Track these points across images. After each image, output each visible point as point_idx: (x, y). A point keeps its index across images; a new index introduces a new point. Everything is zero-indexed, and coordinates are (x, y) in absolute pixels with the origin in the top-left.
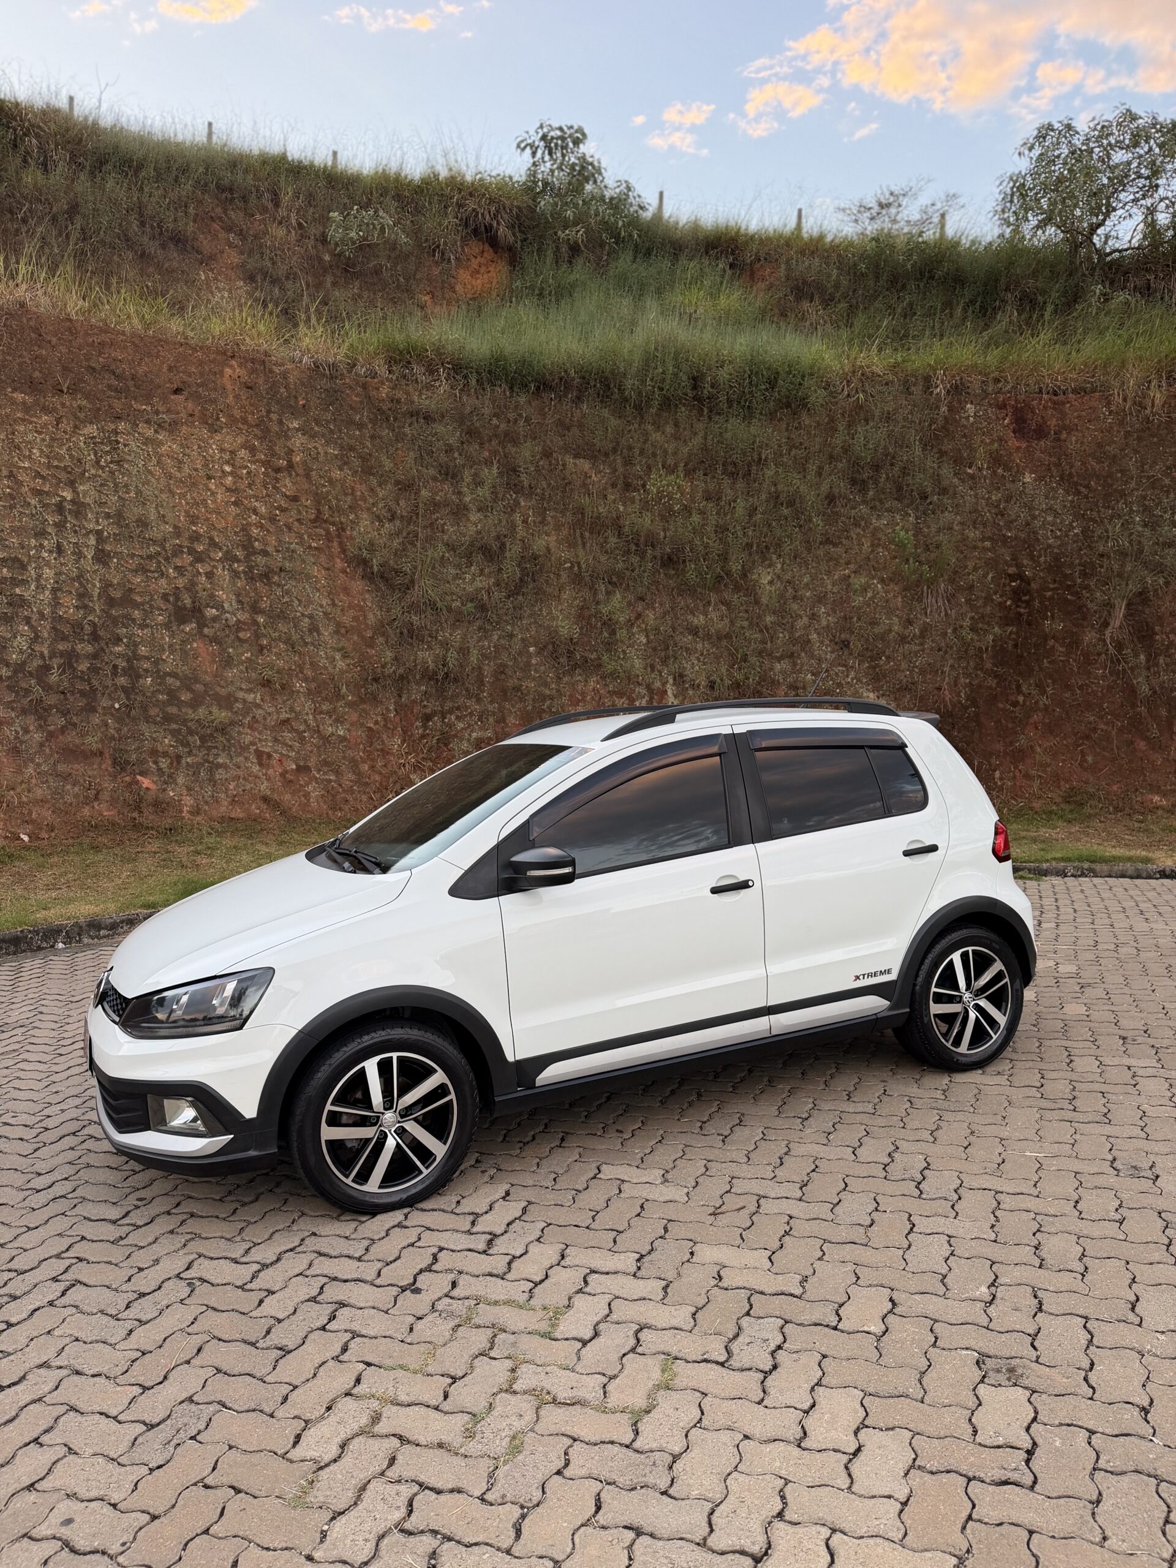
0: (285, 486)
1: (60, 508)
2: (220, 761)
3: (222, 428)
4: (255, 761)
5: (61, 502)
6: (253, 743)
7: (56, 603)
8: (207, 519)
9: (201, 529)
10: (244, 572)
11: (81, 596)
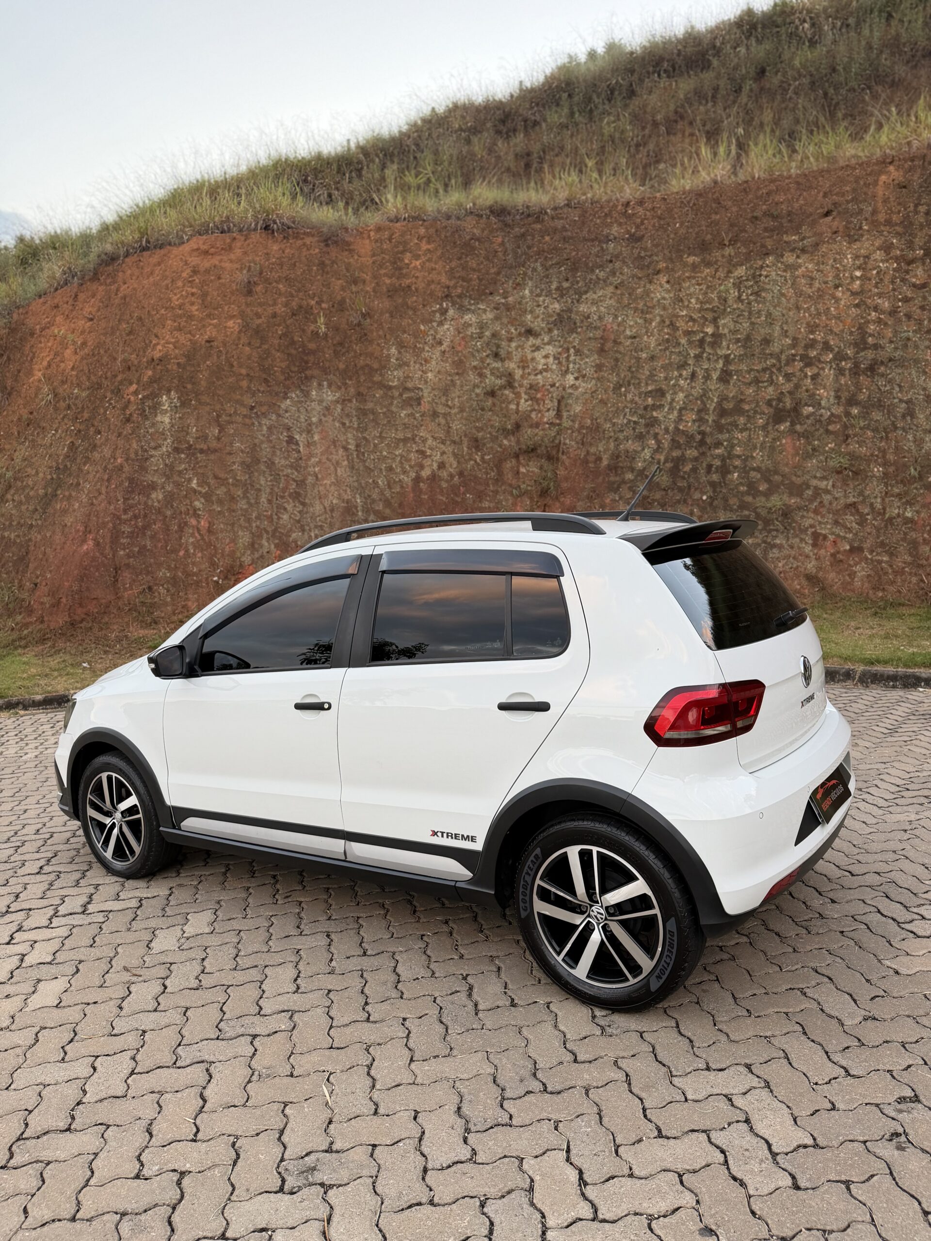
0: (916, 276)
1: (702, 342)
2: (778, 541)
3: (862, 236)
4: (810, 542)
5: (703, 337)
6: (812, 526)
7: (680, 419)
8: (827, 325)
9: (819, 336)
10: (850, 369)
11: (700, 411)
